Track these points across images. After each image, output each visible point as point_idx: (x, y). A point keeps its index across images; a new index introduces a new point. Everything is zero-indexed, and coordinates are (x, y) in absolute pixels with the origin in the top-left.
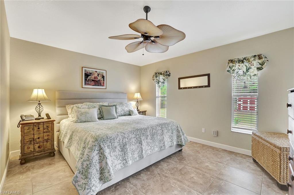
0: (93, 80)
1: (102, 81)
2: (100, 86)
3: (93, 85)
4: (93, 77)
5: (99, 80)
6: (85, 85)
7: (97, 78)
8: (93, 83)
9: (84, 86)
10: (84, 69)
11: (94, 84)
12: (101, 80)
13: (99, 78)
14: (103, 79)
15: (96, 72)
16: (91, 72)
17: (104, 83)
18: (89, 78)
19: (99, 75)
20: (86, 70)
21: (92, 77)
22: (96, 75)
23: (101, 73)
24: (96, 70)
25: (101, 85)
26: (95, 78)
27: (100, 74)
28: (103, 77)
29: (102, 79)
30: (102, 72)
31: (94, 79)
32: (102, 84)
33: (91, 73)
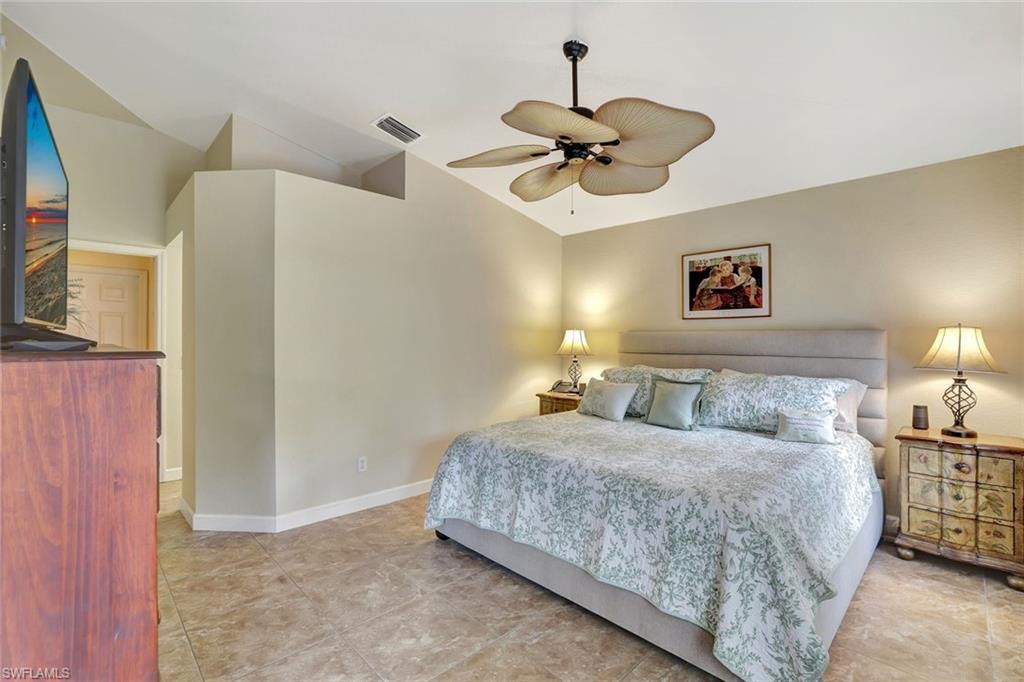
0: (716, 291)
1: (753, 291)
2: (744, 307)
3: (718, 308)
4: (717, 279)
5: (741, 286)
6: (691, 309)
7: (733, 282)
8: (716, 300)
9: (688, 314)
10: (687, 260)
11: (721, 303)
12: (749, 286)
13: (740, 279)
14: (756, 279)
15: (728, 258)
16: (708, 265)
17: (758, 295)
18: (703, 284)
19: (740, 270)
20: (693, 262)
21: (712, 282)
22: (728, 270)
23: (747, 260)
24: (727, 254)
25: (747, 305)
26: (724, 281)
27: (742, 263)
28: (757, 272)
29: (753, 280)
30: (750, 256)
31: (720, 287)
32: (752, 299)
33: (709, 269)
